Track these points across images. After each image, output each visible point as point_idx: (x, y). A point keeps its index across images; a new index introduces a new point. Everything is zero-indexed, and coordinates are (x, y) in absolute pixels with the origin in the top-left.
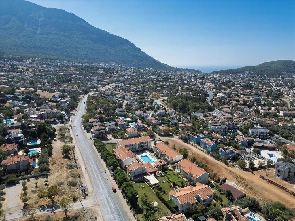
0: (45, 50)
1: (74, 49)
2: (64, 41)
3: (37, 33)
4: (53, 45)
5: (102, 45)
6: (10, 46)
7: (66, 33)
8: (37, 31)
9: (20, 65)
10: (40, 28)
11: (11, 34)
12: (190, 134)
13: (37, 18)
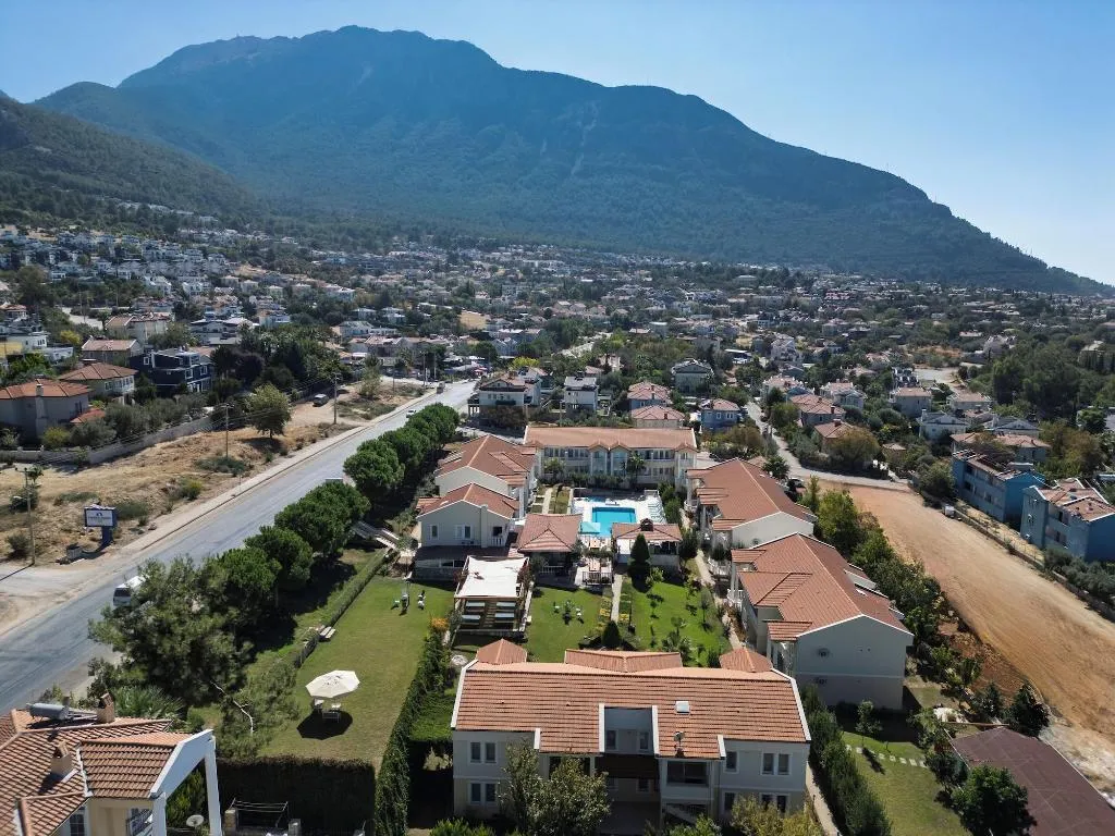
0: (585, 226)
1: (679, 220)
2: (652, 193)
3: (573, 172)
4: (614, 210)
5: (785, 203)
6: (488, 215)
7: (660, 167)
8: (573, 165)
9: (482, 259)
10: (583, 157)
11: (498, 180)
12: (979, 465)
13: (579, 123)
